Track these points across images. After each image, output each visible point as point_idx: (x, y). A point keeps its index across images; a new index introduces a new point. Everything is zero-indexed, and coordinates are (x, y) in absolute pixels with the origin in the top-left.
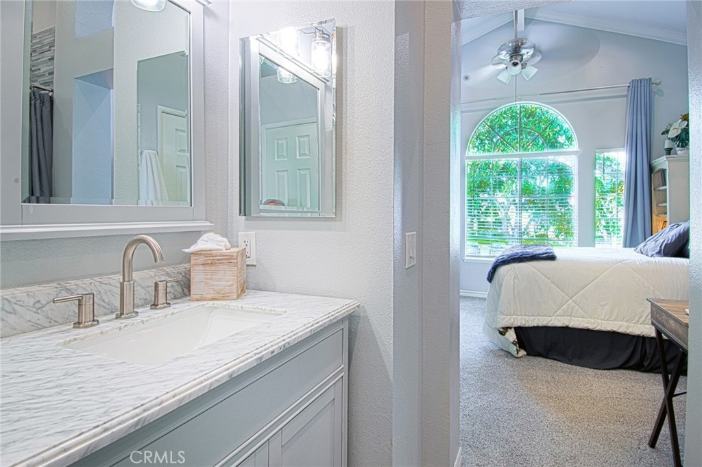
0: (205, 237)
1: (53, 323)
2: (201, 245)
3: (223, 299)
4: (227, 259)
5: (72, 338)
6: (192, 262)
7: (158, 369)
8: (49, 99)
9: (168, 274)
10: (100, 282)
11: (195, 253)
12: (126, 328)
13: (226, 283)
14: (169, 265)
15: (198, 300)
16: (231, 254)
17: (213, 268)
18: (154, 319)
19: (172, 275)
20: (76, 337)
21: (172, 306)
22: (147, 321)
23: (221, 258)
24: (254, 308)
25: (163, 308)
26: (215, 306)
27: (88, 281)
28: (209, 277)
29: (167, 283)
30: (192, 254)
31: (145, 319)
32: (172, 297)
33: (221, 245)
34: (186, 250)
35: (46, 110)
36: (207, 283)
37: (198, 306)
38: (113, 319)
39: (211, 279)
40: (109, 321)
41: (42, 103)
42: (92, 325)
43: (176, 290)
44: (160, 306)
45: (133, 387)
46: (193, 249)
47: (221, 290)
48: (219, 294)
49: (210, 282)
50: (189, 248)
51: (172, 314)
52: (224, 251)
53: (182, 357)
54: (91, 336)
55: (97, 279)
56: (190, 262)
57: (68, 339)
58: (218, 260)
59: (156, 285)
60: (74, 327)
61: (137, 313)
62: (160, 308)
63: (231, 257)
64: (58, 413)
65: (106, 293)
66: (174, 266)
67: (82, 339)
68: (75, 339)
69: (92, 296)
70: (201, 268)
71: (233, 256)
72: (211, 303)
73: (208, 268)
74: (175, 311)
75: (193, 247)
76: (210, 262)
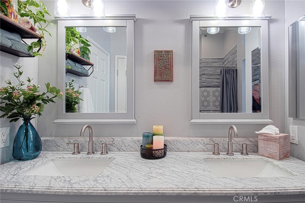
0: (267, 127)
1: (208, 150)
2: (264, 131)
3: (272, 158)
4: (274, 139)
5: (209, 157)
6: (259, 138)
7: (215, 179)
8: (236, 70)
9: (250, 141)
10: (223, 140)
11: (260, 134)
12: (227, 159)
13: (273, 151)
14: (252, 137)
15: (261, 156)
16: (276, 137)
17: (268, 142)
18: (238, 158)
19: (253, 141)
20: (210, 157)
21: (249, 156)
22: (235, 159)
23: (271, 138)
24: (283, 168)
25: (245, 155)
26: (268, 160)
27: (220, 139)
28: (266, 146)
29: (247, 145)
30: (259, 134)
31: (234, 158)
32: (253, 151)
33: (273, 132)
34: (257, 132)
35: (235, 74)
36: (265, 149)
37: (259, 158)
38: (225, 154)
39: (267, 147)
40: (224, 155)
41: (234, 72)
42: (217, 155)
43: (254, 149)
44: (244, 154)
45: (202, 181)
46: (261, 132)
47: (271, 154)
48: (270, 155)
49: (266, 148)
50: (259, 131)
51: (246, 159)
52: (274, 135)
53: (226, 178)
54: (214, 158)
55: (222, 139)
56: (258, 137)
57: (207, 157)
58: (270, 139)
59: (243, 145)
60: (213, 154)
61: (233, 154)
62: (244, 155)
63: (276, 139)
64: (181, 179)
65: (225, 144)
66: (253, 138)
67: (212, 159)
68: (209, 158)
69: (217, 145)
70: (262, 141)
71: (277, 138)
72: (266, 158)
73: (265, 142)
74: (248, 158)
75: (260, 131)
76: (266, 139)
